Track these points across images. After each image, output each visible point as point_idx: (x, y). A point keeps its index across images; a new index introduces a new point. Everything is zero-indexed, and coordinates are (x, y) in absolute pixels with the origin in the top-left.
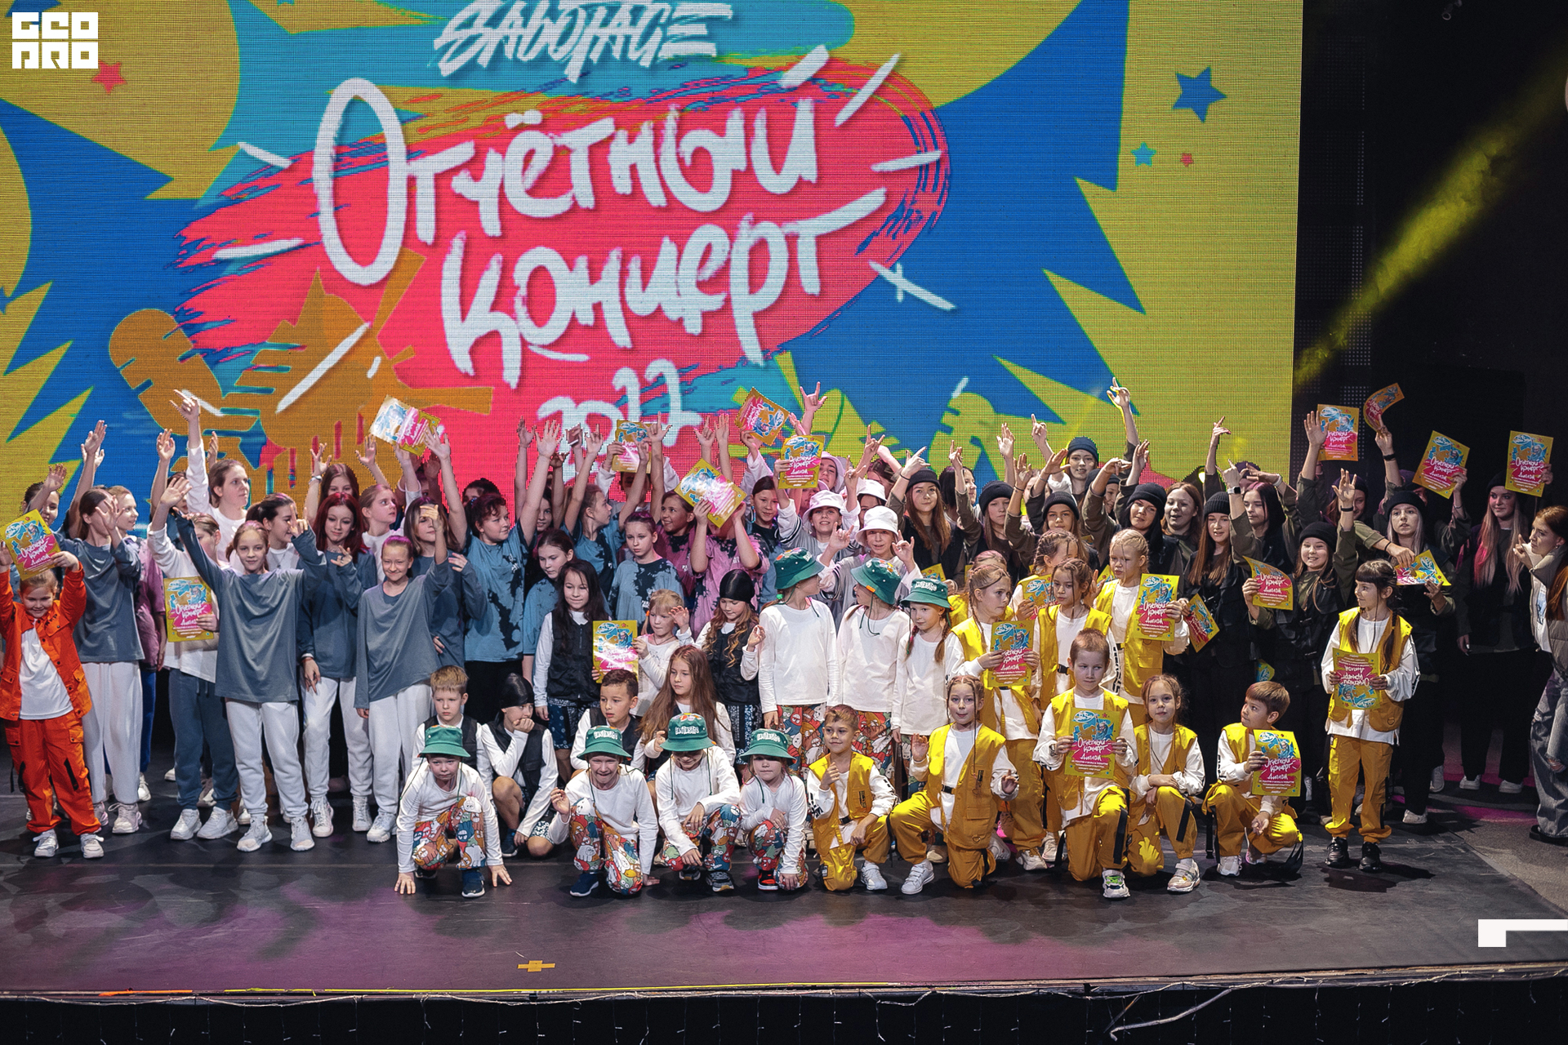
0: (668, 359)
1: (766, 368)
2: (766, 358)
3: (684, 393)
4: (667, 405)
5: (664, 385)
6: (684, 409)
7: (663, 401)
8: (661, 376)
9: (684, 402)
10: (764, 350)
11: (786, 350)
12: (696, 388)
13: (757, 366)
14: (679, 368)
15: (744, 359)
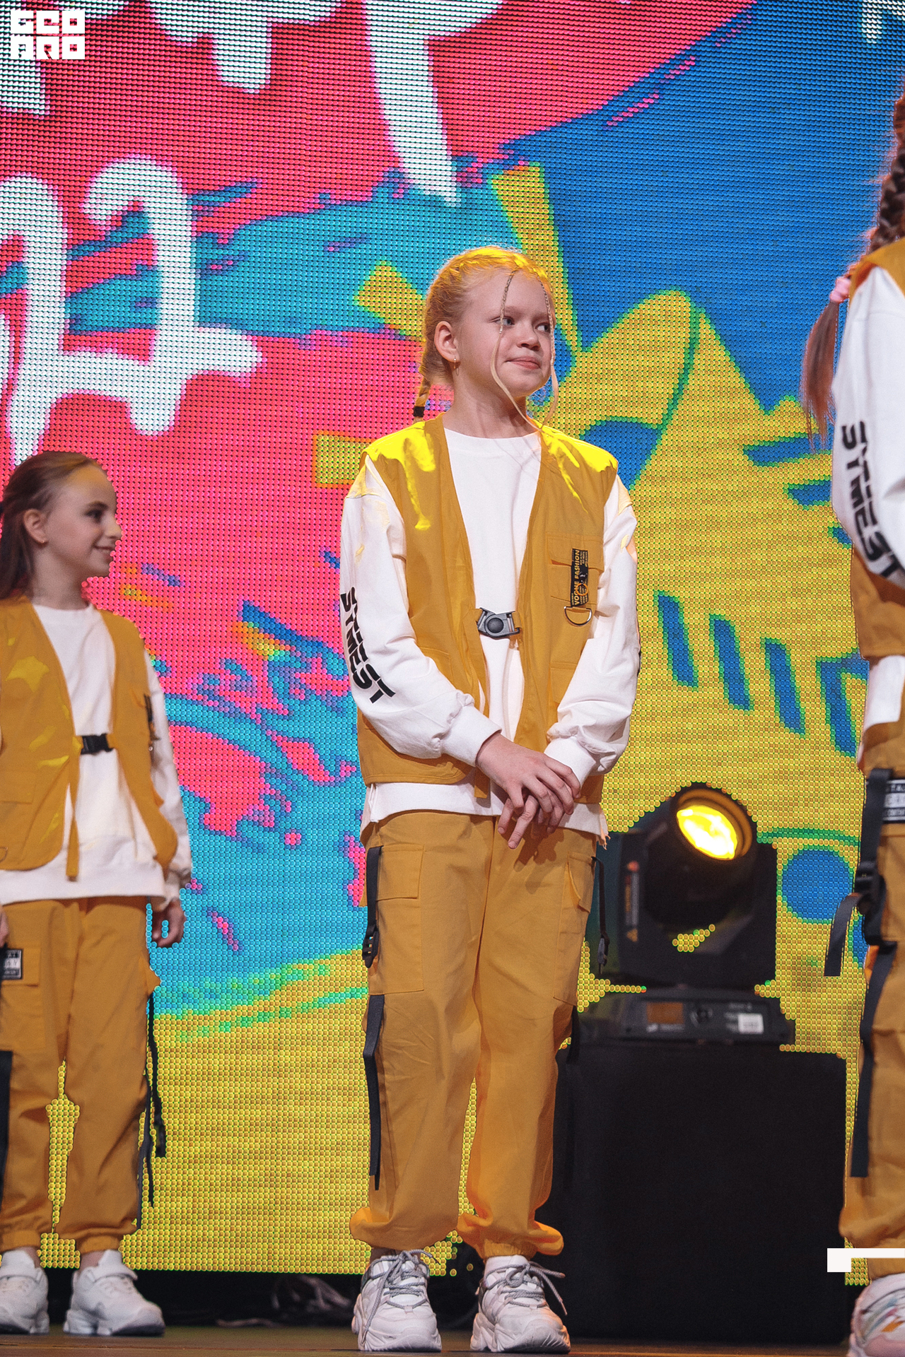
0: (161, 159)
1: (467, 207)
2: (465, 179)
3: (205, 270)
4: (150, 302)
5: (145, 245)
6: (207, 318)
7: (139, 288)
8: (135, 211)
9: (204, 297)
10: (458, 154)
11: (528, 158)
12: (244, 256)
13: (435, 203)
14: (193, 190)
15: (398, 183)
